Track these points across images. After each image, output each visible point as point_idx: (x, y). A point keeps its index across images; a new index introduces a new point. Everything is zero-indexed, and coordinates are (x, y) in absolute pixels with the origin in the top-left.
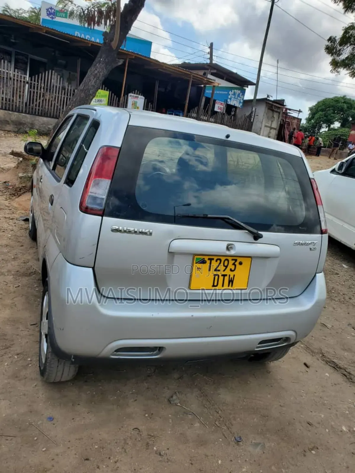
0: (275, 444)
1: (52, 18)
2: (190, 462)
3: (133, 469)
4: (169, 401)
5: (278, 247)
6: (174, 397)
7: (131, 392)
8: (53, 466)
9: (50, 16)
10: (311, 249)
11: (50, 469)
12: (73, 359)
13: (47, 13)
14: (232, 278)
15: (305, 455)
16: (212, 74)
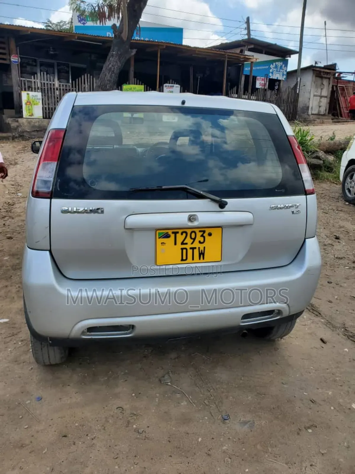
0: (266, 422)
1: (84, 24)
2: (168, 439)
3: (108, 445)
4: (160, 381)
5: (251, 214)
6: (166, 377)
7: (123, 373)
8: (31, 442)
9: (82, 22)
10: (293, 212)
11: (28, 445)
12: (50, 341)
13: (78, 20)
14: (202, 251)
15: (298, 434)
16: (250, 50)
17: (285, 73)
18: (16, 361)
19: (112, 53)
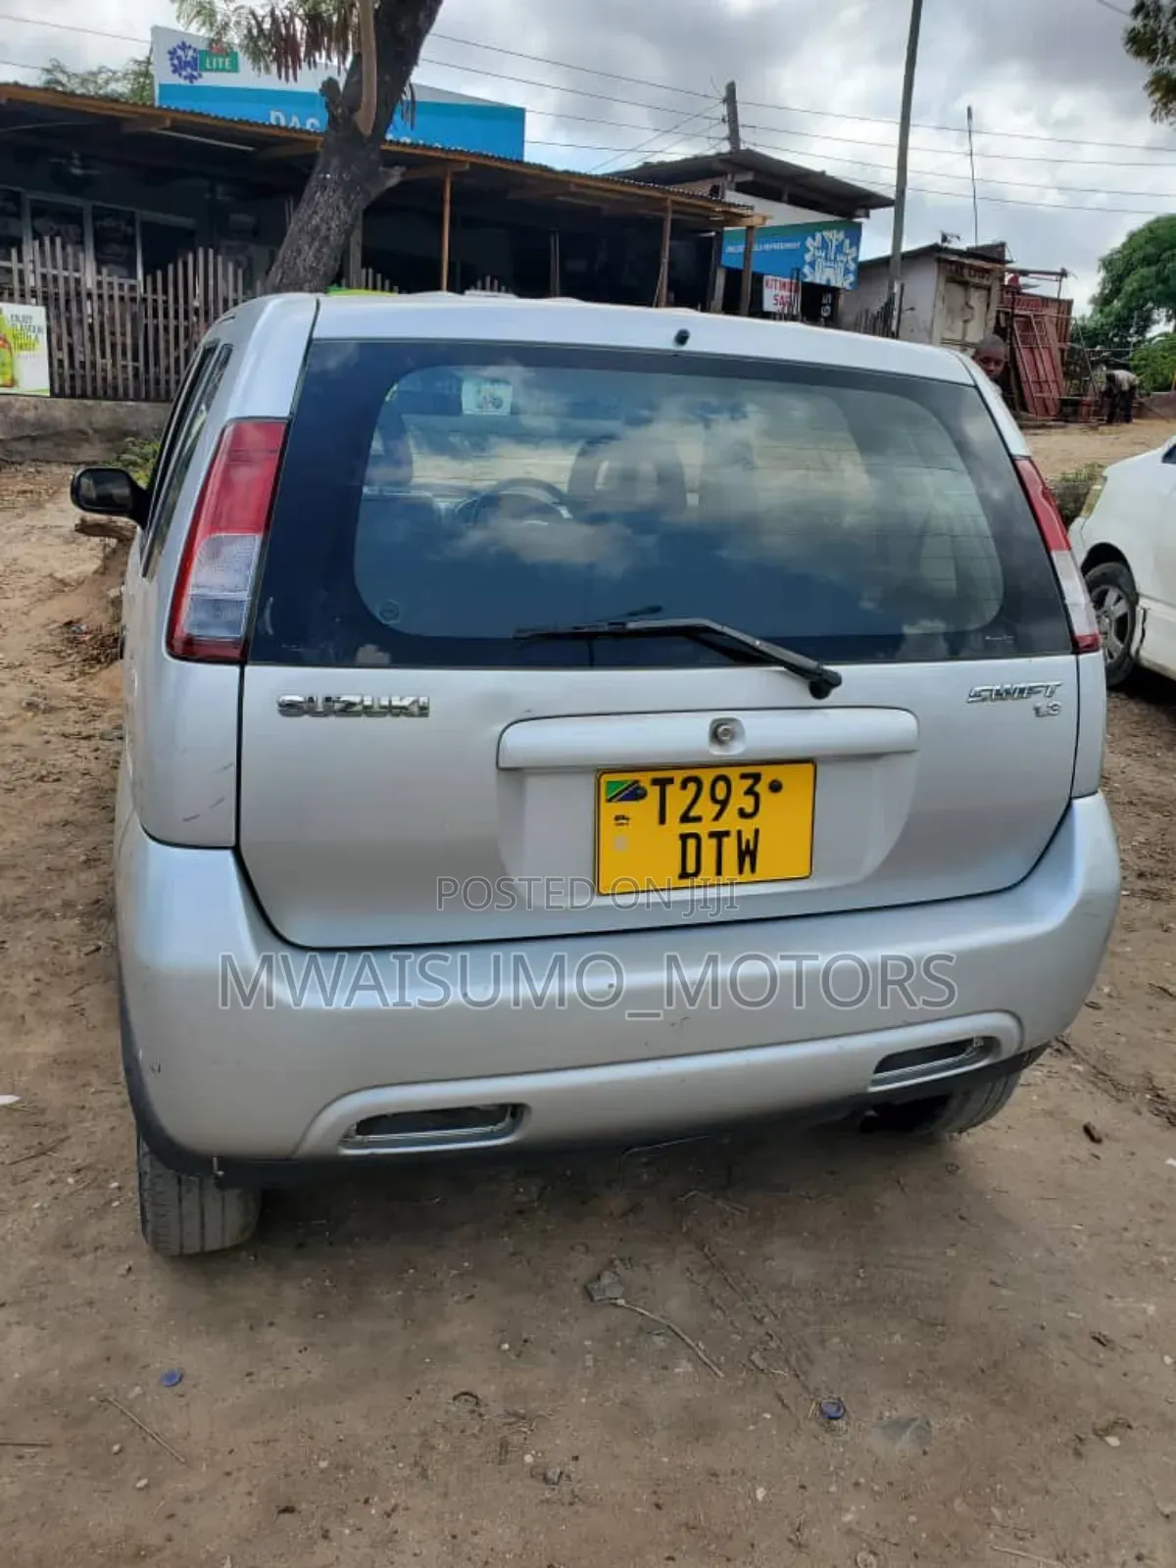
0: (967, 1419)
1: (191, 78)
2: (654, 1499)
3: (447, 1533)
4: (588, 1294)
5: (909, 715)
6: (606, 1280)
7: (454, 1272)
8: (170, 1539)
9: (184, 73)
10: (1037, 710)
11: (159, 1550)
12: (219, 1169)
13: (173, 65)
14: (748, 841)
15: (1078, 1454)
16: (742, 188)
17: (852, 266)
18: (68, 1246)
19: (322, 176)
